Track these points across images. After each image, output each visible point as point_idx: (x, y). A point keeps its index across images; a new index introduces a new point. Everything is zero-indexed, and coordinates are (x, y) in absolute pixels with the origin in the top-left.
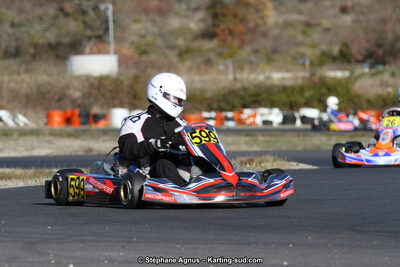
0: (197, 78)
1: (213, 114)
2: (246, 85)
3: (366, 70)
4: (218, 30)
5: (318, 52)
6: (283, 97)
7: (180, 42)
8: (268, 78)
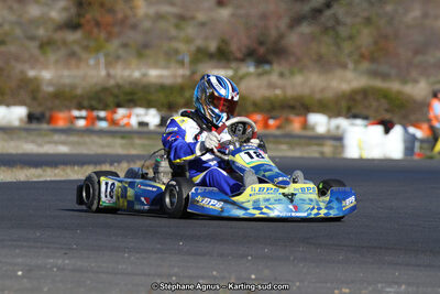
0: (66, 73)
1: (84, 113)
2: (121, 82)
3: (252, 69)
4: (83, 21)
5: (193, 48)
6: (161, 97)
7: (41, 32)
8: (145, 75)
